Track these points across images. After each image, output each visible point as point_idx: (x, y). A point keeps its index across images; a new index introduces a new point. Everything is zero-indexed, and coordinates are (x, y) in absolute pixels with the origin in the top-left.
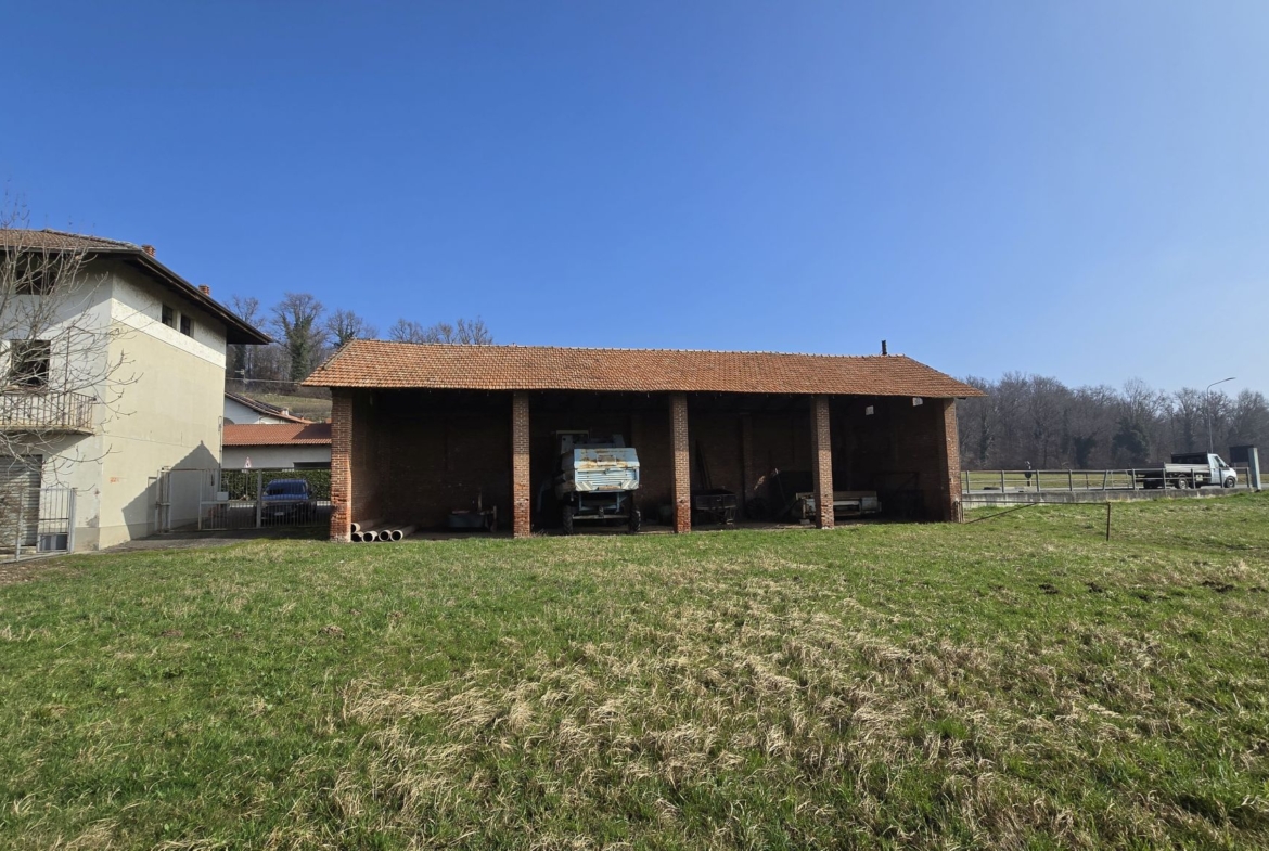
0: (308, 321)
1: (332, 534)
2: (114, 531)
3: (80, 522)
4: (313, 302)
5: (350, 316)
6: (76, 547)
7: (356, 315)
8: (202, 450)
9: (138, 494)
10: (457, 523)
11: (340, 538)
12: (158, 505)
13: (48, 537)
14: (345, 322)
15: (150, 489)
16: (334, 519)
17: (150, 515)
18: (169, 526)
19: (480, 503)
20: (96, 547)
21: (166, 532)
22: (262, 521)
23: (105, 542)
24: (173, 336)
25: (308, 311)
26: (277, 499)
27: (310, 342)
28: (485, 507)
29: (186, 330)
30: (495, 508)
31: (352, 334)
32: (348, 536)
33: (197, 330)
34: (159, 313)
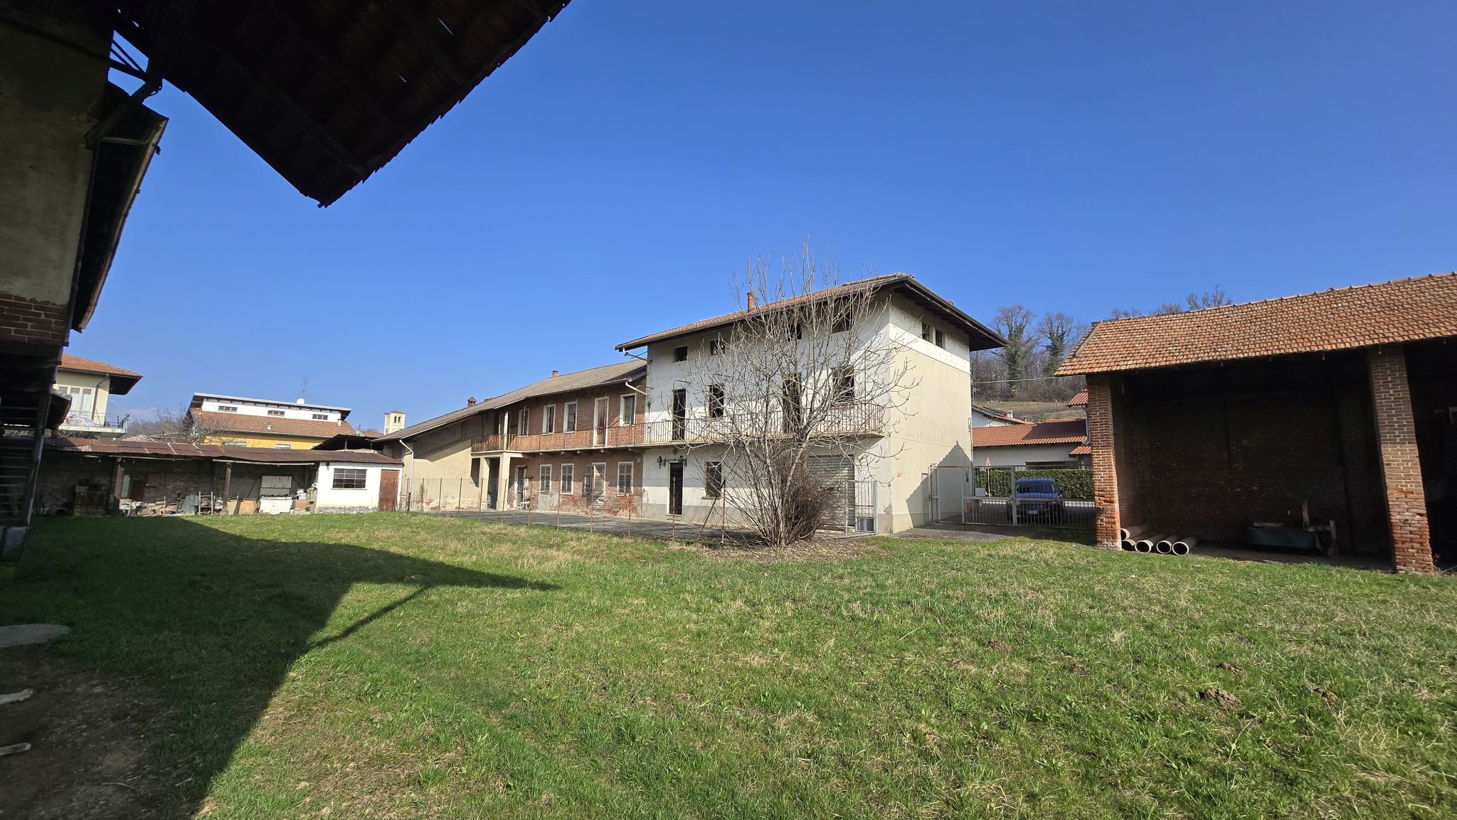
0: (1020, 330)
1: (1099, 539)
2: (902, 521)
3: (880, 510)
4: (1024, 311)
5: (1060, 316)
6: (880, 531)
7: (1066, 315)
8: (957, 449)
9: (916, 488)
10: (1264, 539)
11: (1110, 544)
12: (931, 498)
13: (861, 520)
14: (1055, 324)
15: (924, 483)
16: (1102, 521)
17: (925, 507)
18: (939, 518)
19: (1305, 515)
20: (891, 532)
21: (937, 522)
22: (1018, 518)
23: (897, 529)
24: (929, 348)
25: (1019, 320)
26: (1030, 497)
27: (1023, 349)
28: (1314, 521)
29: (939, 343)
30: (1332, 523)
31: (1063, 334)
32: (1119, 543)
33: (948, 342)
34: (920, 331)
